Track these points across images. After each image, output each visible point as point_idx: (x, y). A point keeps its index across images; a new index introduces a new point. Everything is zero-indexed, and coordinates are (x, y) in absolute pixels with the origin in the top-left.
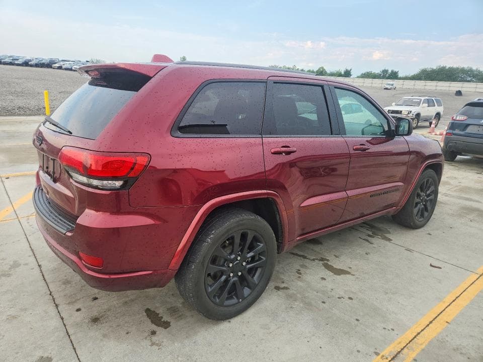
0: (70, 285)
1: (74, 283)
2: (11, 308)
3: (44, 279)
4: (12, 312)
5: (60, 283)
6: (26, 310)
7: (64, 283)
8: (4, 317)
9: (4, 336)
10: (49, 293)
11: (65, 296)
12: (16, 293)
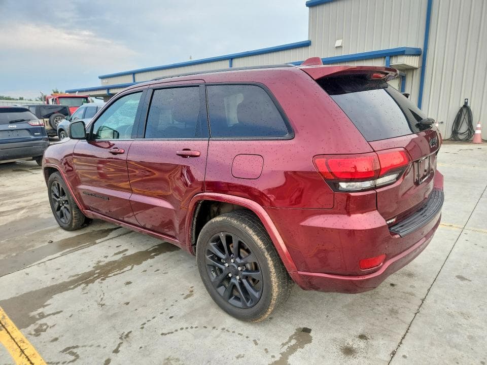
0: (395, 308)
1: (389, 307)
2: (461, 325)
3: (407, 332)
4: (462, 321)
5: (399, 316)
6: (449, 314)
7: (397, 312)
8: (471, 320)
9: (479, 307)
10: (418, 314)
11: (409, 302)
12: (446, 337)
